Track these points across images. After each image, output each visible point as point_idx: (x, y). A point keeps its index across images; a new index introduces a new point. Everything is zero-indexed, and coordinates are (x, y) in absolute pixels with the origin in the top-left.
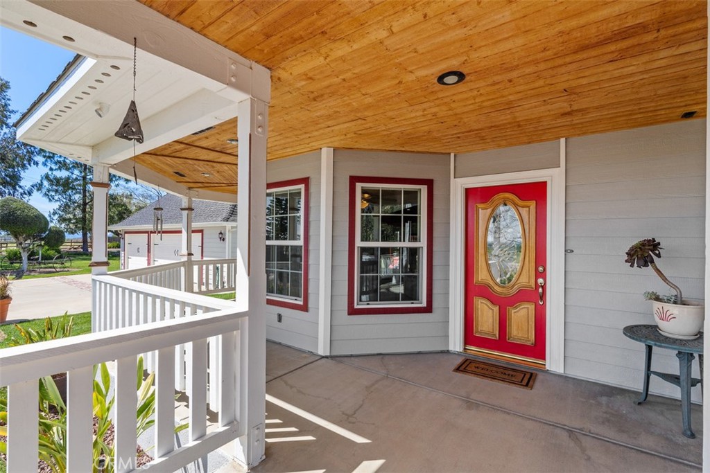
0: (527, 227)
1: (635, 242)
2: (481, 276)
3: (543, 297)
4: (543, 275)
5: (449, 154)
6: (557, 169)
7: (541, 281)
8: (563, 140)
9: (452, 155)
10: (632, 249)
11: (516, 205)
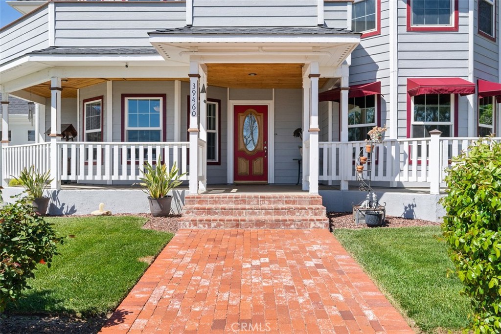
0: (260, 124)
1: (295, 130)
2: (241, 147)
3: (266, 154)
4: (266, 145)
5: (227, 88)
6: (271, 101)
7: (265, 147)
8: (274, 89)
9: (228, 89)
10: (296, 131)
11: (256, 115)
